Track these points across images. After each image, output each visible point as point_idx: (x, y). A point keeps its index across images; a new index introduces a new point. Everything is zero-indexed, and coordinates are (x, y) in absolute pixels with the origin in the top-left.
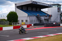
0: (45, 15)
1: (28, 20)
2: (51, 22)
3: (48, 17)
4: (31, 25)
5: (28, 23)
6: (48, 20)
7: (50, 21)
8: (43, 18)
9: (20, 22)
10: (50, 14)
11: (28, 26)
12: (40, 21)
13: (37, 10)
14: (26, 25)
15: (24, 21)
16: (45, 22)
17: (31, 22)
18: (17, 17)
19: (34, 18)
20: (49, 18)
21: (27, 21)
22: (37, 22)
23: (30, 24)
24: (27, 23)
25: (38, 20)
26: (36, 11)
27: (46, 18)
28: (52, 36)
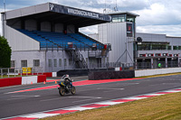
0: (90, 44)
1: (42, 60)
2: (108, 64)
3: (99, 52)
4: (49, 75)
5: (42, 69)
6: (99, 60)
7: (104, 61)
8: (84, 54)
9: (18, 66)
10: (104, 42)
11: (41, 79)
12: (78, 62)
13: (68, 32)
14: (35, 74)
15: (30, 65)
16: (90, 65)
17: (50, 65)
18: (9, 52)
19: (59, 55)
20: (102, 54)
21: (37, 63)
22: (69, 67)
23: (48, 71)
24: (37, 70)
25: (70, 60)
26: (65, 33)
27: (93, 53)
28: (110, 106)
